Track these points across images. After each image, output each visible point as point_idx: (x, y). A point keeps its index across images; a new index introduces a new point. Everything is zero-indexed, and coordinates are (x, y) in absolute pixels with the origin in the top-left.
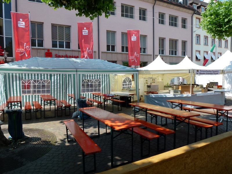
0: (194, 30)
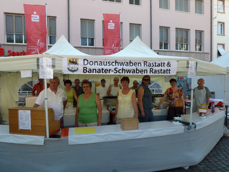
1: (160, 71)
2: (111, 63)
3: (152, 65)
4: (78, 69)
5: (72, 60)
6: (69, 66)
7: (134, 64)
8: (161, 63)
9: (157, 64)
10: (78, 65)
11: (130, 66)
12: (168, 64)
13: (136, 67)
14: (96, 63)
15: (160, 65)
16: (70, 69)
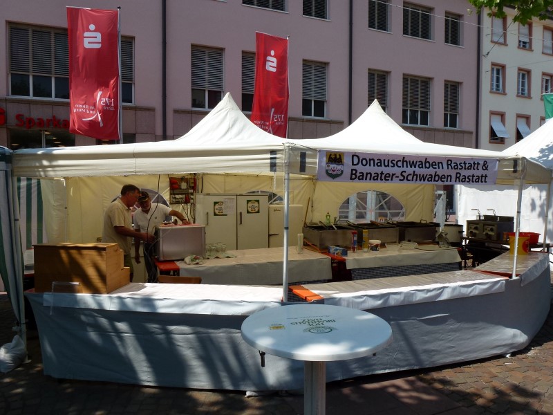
0: (485, 49)
1: (471, 178)
2: (395, 162)
3: (459, 167)
4: (342, 172)
5: (333, 157)
6: (328, 166)
7: (432, 165)
8: (474, 163)
9: (467, 165)
10: (343, 165)
11: (426, 167)
12: (484, 165)
13: (435, 170)
14: (372, 162)
15: (471, 166)
16: (330, 172)
